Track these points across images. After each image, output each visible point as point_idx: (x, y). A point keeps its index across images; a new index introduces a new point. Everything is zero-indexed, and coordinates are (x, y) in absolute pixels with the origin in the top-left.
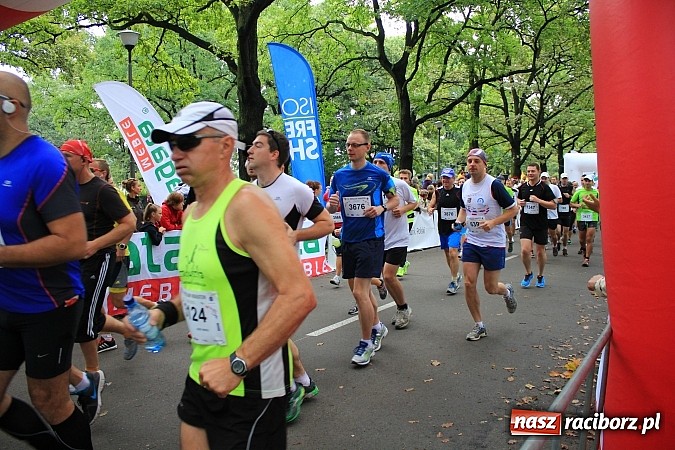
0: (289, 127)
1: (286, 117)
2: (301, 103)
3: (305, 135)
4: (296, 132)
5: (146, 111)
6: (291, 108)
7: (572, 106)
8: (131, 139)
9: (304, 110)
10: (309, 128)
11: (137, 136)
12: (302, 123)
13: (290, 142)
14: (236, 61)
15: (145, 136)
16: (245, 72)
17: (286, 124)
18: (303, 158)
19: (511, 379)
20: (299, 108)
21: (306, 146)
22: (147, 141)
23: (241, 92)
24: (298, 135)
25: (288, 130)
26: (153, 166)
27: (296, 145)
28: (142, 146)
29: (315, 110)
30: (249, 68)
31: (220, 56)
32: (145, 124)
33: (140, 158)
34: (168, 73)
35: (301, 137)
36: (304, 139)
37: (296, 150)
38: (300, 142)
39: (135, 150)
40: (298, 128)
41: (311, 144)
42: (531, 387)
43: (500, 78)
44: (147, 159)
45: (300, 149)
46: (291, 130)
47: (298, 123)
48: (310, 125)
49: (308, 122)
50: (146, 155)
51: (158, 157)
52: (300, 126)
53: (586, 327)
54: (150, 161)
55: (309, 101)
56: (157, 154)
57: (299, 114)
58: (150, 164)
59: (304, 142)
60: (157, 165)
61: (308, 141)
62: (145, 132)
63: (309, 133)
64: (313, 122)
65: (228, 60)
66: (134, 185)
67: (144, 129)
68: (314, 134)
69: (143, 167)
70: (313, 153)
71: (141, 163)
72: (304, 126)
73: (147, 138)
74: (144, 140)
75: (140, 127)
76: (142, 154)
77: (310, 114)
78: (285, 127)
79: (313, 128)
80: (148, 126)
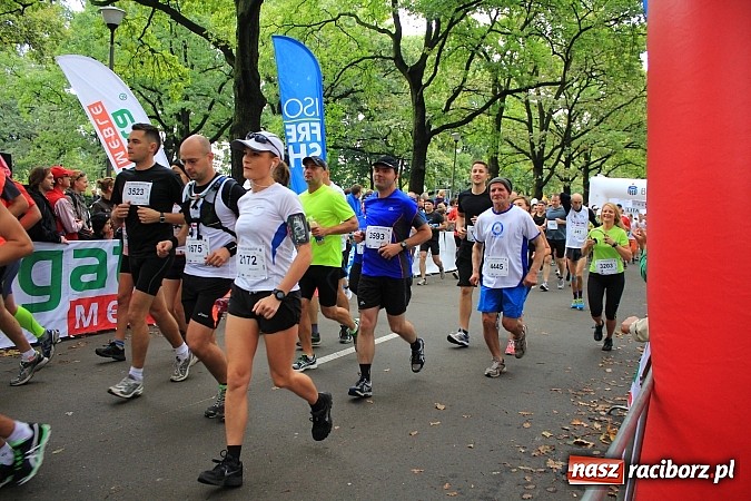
0: (290, 130)
1: (288, 119)
2: (305, 104)
3: (308, 139)
4: (298, 136)
5: (123, 97)
6: (293, 109)
7: (602, 125)
8: (101, 128)
9: (309, 111)
10: (313, 132)
11: (110, 124)
12: (306, 125)
13: (291, 147)
14: (234, 51)
15: (120, 126)
16: (243, 64)
17: (287, 127)
19: (527, 425)
20: (303, 109)
21: (309, 150)
23: (237, 86)
24: (301, 140)
25: (288, 134)
27: (297, 150)
28: (116, 136)
29: (321, 113)
30: (248, 60)
31: (215, 44)
32: (122, 112)
33: (113, 152)
34: (156, 59)
35: (304, 141)
36: (308, 143)
37: (297, 156)
38: (303, 147)
39: (107, 141)
40: (300, 131)
41: (315, 149)
42: (548, 435)
43: (526, 90)
44: (122, 153)
46: (293, 134)
47: (301, 126)
48: (315, 128)
49: (313, 124)
50: (121, 148)
52: (303, 129)
53: (609, 370)
55: (315, 102)
57: (303, 115)
59: (308, 147)
61: (312, 146)
62: (121, 122)
63: (314, 137)
64: (318, 125)
65: (225, 49)
66: (111, 185)
67: (119, 117)
68: (319, 139)
69: (116, 162)
71: (115, 158)
72: (308, 129)
73: (122, 130)
74: (119, 130)
75: (114, 115)
76: (115, 147)
77: (315, 116)
78: (286, 130)
79: (318, 132)
80: (125, 115)
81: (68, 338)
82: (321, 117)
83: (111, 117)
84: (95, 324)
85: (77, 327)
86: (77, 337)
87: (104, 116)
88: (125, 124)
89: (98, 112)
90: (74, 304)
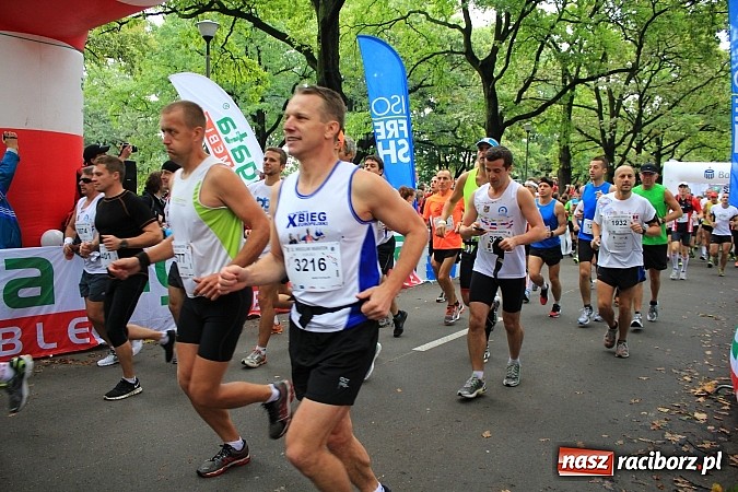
0: (379, 127)
1: (373, 115)
2: (392, 102)
3: (397, 136)
4: (387, 132)
5: (227, 106)
6: (381, 106)
7: (675, 110)
9: (396, 108)
10: (401, 128)
12: (394, 122)
13: (380, 145)
14: (316, 55)
15: (224, 132)
16: (326, 67)
17: (376, 124)
18: (394, 160)
20: (391, 107)
21: (398, 147)
22: (226, 138)
24: (390, 136)
25: (377, 131)
26: (232, 165)
27: (386, 147)
28: (220, 143)
29: (407, 111)
30: (330, 62)
31: (299, 49)
32: (226, 119)
34: (237, 64)
35: (393, 138)
36: (396, 140)
37: (387, 152)
38: (392, 143)
40: (388, 128)
41: (403, 146)
42: (665, 410)
43: (596, 78)
44: (226, 157)
45: (392, 151)
46: (381, 131)
47: (389, 123)
48: (402, 125)
49: (401, 122)
50: (225, 153)
51: (239, 157)
52: (392, 126)
54: (229, 160)
55: (400, 99)
56: (237, 153)
57: (390, 113)
58: (229, 164)
59: (396, 144)
60: (238, 165)
61: (400, 142)
62: (225, 128)
63: (401, 133)
64: (405, 122)
65: (308, 54)
67: (223, 125)
68: (406, 135)
70: (405, 156)
72: (396, 126)
73: (226, 136)
74: (223, 136)
75: (219, 123)
76: (220, 152)
77: (402, 114)
78: (374, 128)
79: (405, 128)
80: (229, 123)
82: (408, 114)
83: (216, 125)
88: (228, 130)
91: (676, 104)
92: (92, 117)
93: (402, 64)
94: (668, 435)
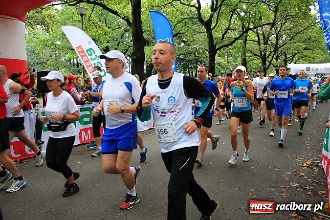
5: (90, 43)
7: (292, 41)
8: (82, 57)
11: (85, 55)
14: (131, 21)
15: (90, 55)
16: (136, 26)
22: (91, 58)
23: (134, 35)
28: (88, 60)
30: (138, 24)
31: (123, 18)
32: (90, 49)
33: (87, 67)
39: (85, 62)
43: (257, 27)
44: (91, 67)
50: (91, 65)
55: (170, 40)
62: (90, 53)
65: (128, 21)
66: (89, 81)
67: (89, 52)
69: (89, 71)
71: (88, 69)
73: (91, 57)
74: (89, 57)
75: (87, 51)
76: (88, 65)
80: (92, 51)
81: (80, 145)
84: (90, 139)
85: (83, 140)
86: (83, 144)
87: (82, 51)
88: (92, 54)
89: (80, 50)
90: (81, 131)
91: (292, 38)
92: (31, 52)
93: (170, 24)
94: (291, 184)
